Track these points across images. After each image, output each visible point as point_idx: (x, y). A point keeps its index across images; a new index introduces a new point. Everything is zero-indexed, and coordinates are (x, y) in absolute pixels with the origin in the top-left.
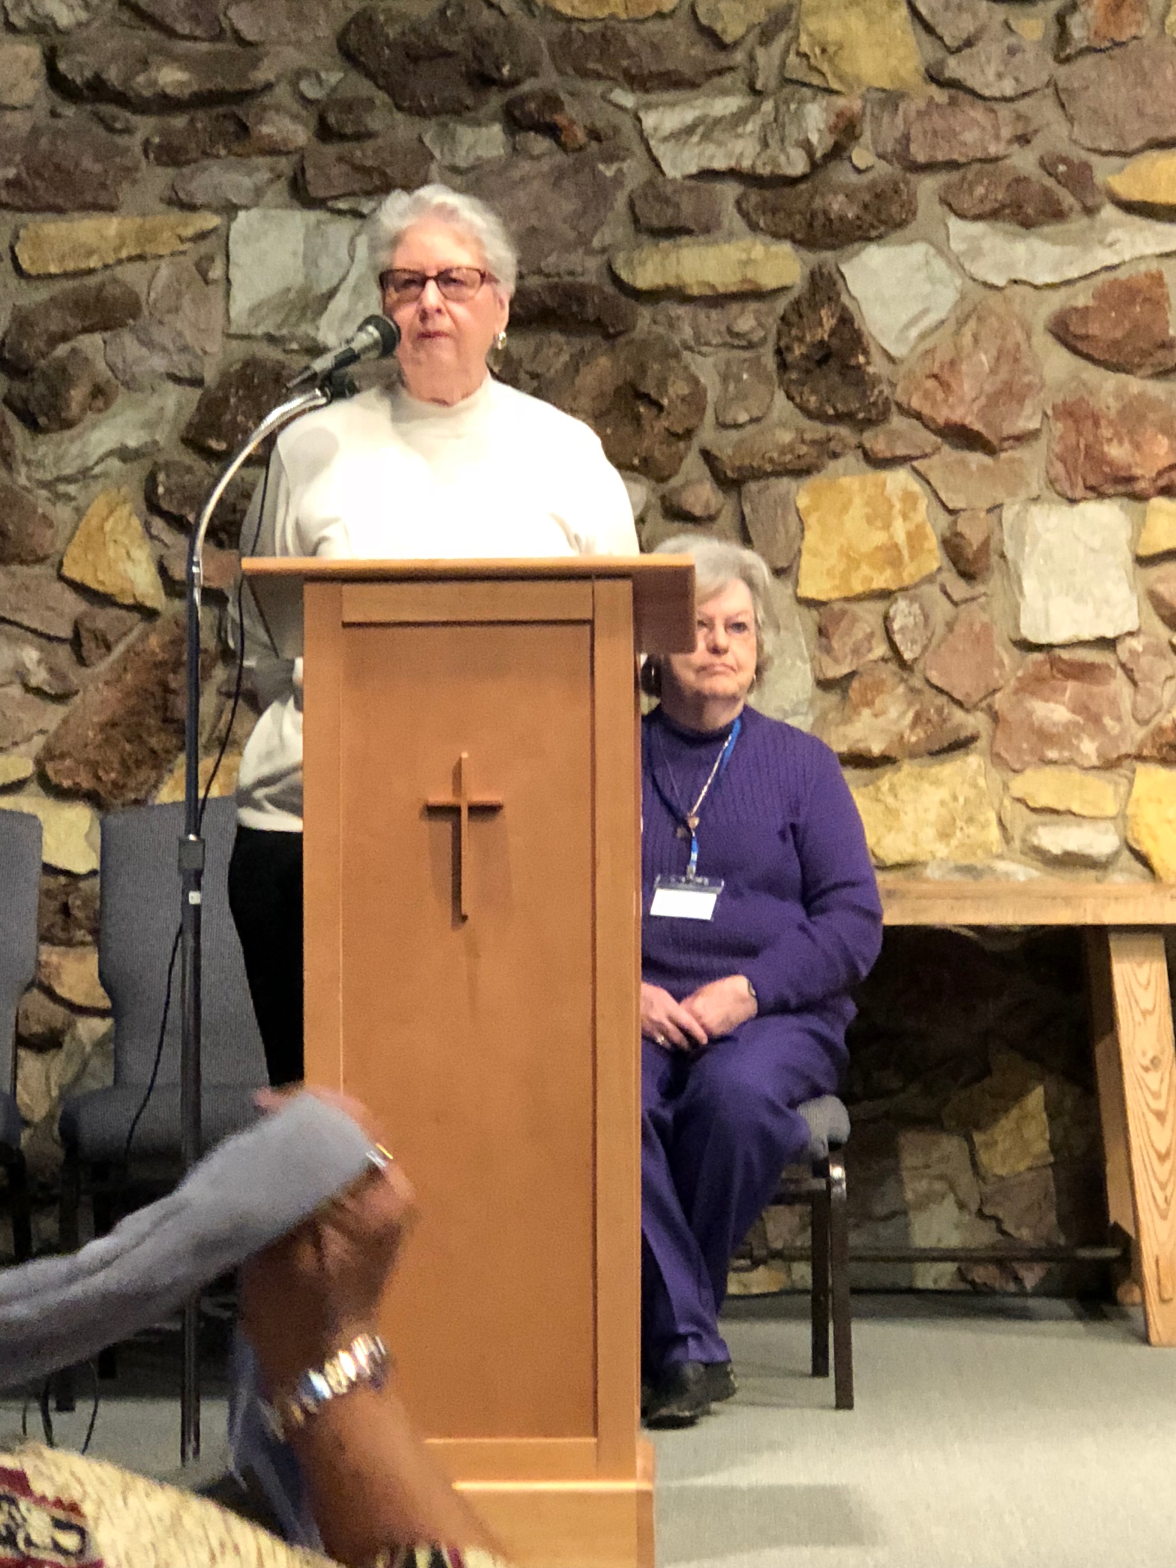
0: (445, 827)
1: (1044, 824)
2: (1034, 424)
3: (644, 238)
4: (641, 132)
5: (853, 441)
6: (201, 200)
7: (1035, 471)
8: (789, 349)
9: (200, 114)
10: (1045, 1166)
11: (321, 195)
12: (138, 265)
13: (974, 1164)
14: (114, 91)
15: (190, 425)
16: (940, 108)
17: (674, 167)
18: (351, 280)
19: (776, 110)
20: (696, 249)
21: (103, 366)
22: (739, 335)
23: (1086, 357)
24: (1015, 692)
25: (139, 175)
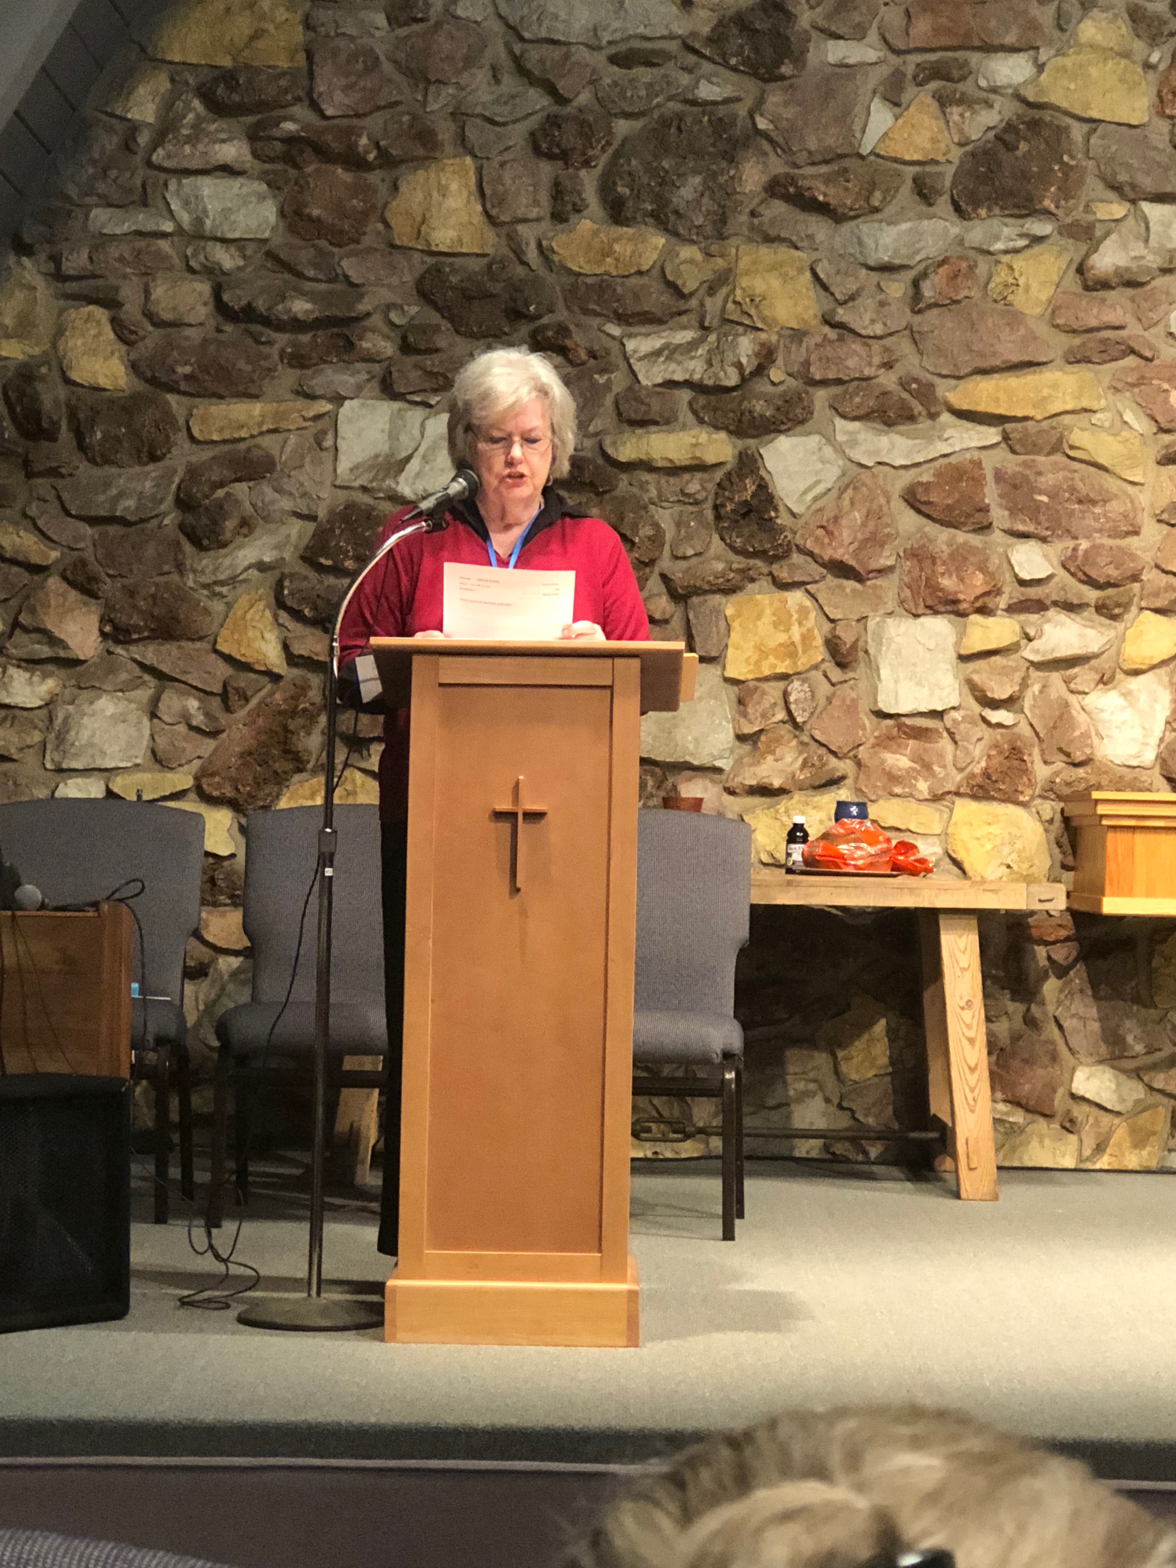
0: (505, 827)
2: (890, 562)
3: (625, 427)
4: (624, 354)
5: (765, 570)
6: (319, 392)
7: (890, 594)
8: (723, 505)
9: (320, 333)
10: (886, 1074)
11: (403, 390)
12: (274, 436)
13: (837, 1072)
14: (261, 315)
15: (307, 547)
16: (831, 342)
17: (647, 378)
18: (422, 450)
19: (719, 340)
20: (662, 435)
21: (247, 504)
22: (688, 495)
23: (928, 516)
24: (873, 747)
25: (276, 374)
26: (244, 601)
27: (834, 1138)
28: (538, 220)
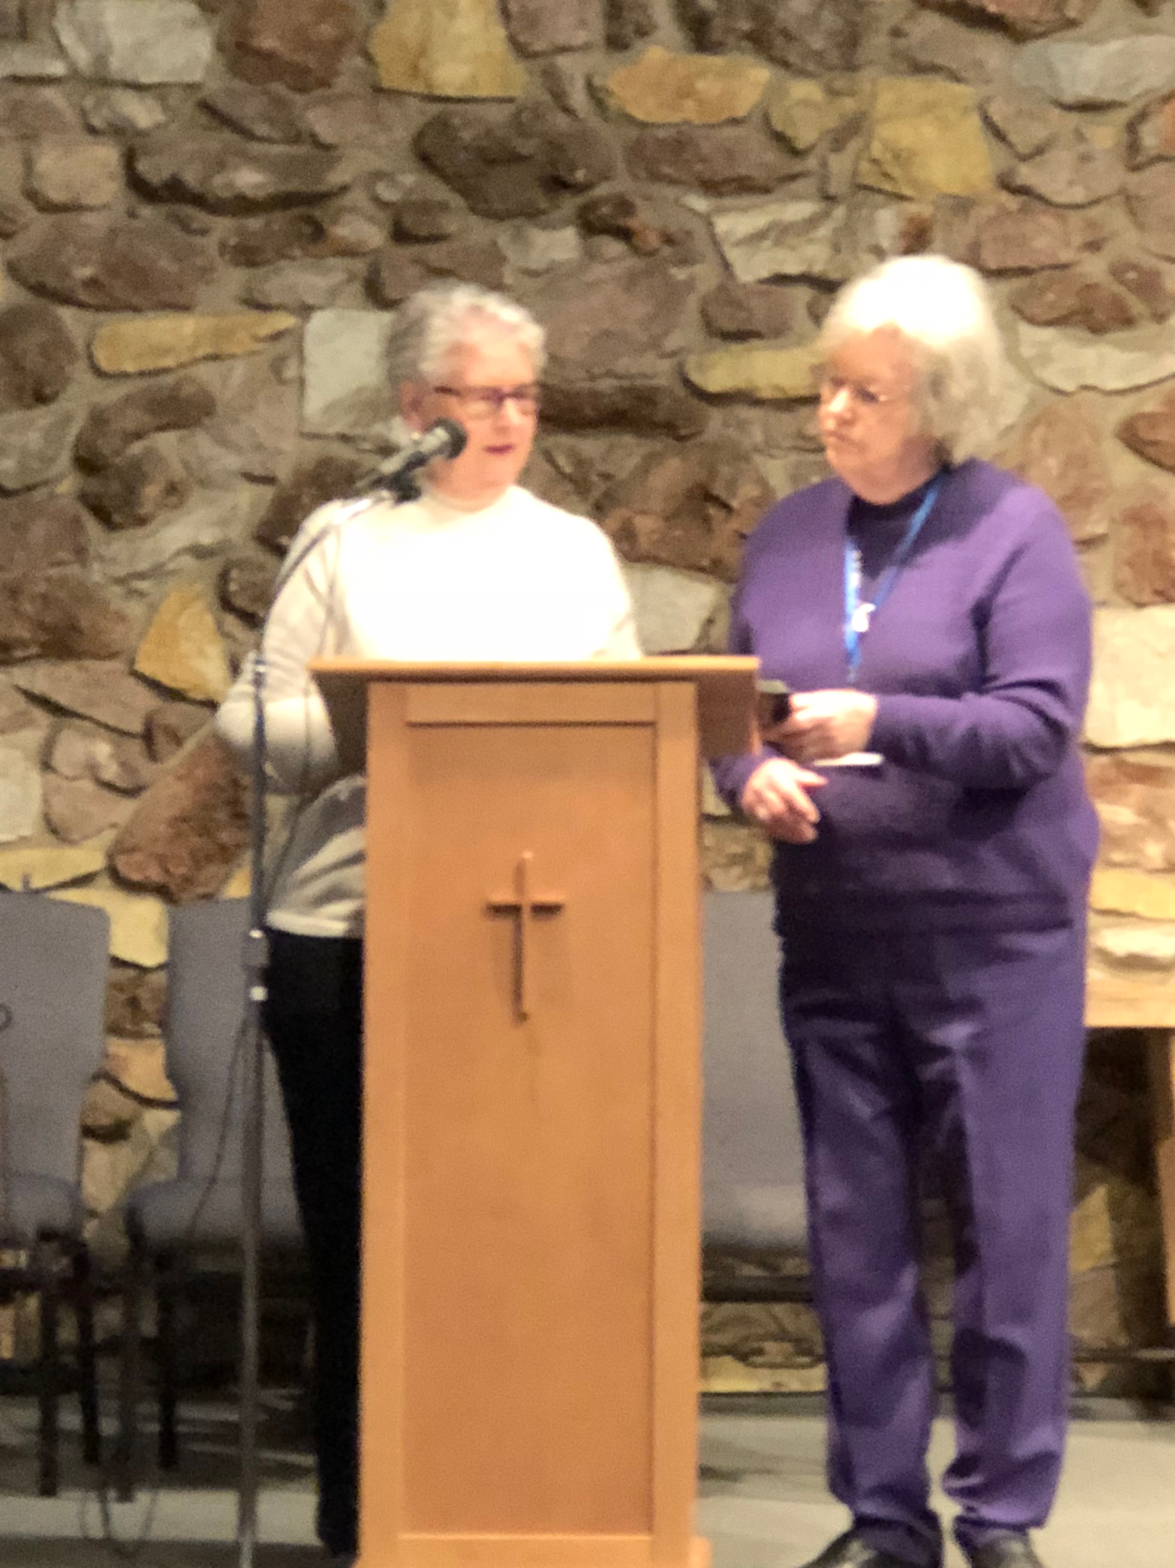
0: (505, 925)
1: (1108, 926)
2: (1100, 529)
3: (717, 341)
4: (713, 238)
6: (275, 300)
7: (1102, 575)
9: (276, 215)
10: (1108, 1267)
11: (396, 296)
12: (213, 365)
14: (192, 192)
15: (262, 523)
16: (1009, 214)
17: (746, 272)
19: (849, 214)
20: (766, 353)
21: (176, 462)
23: (1157, 463)
25: (215, 275)
26: (172, 602)
28: (586, 48)
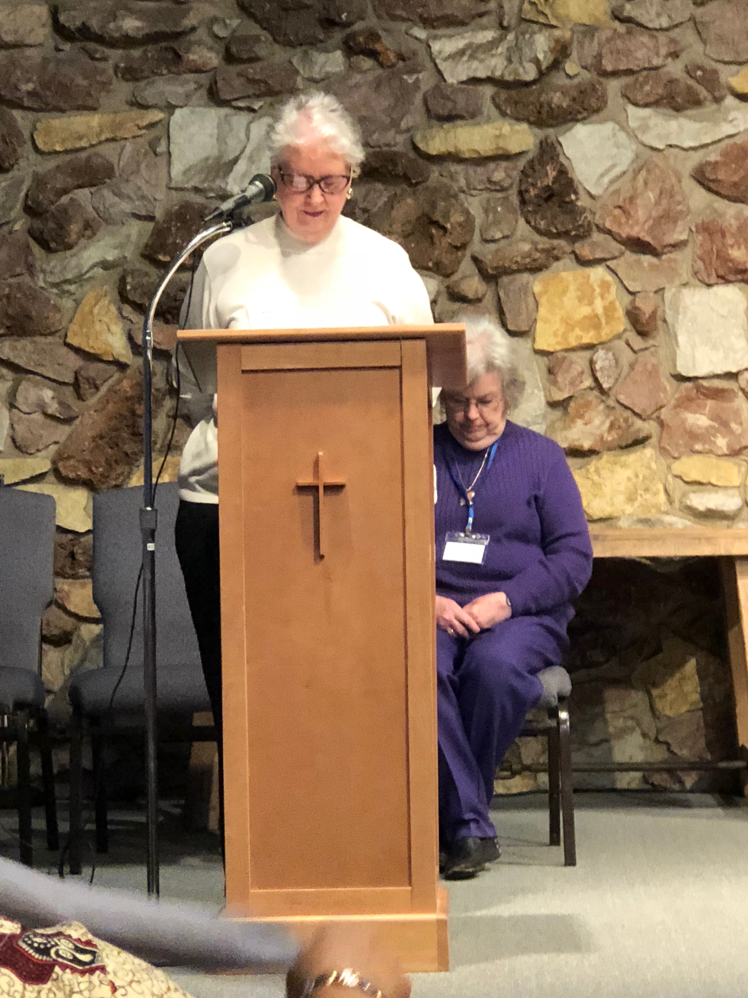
0: (309, 499)
1: (694, 492)
2: (684, 237)
3: (434, 122)
4: (431, 54)
5: (568, 249)
6: (151, 102)
7: (685, 267)
8: (527, 191)
9: (150, 47)
10: (697, 710)
11: (228, 97)
12: (112, 145)
13: (652, 709)
14: (95, 34)
15: (147, 246)
16: (620, 36)
17: (453, 76)
18: (248, 152)
19: (517, 38)
20: (467, 129)
21: (90, 209)
22: (495, 183)
23: (717, 193)
24: (676, 407)
25: (112, 87)
26: (90, 298)
27: (650, 770)
